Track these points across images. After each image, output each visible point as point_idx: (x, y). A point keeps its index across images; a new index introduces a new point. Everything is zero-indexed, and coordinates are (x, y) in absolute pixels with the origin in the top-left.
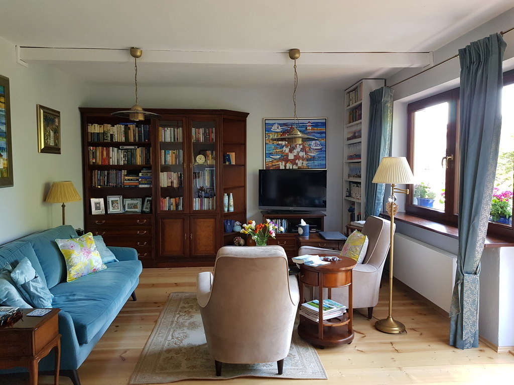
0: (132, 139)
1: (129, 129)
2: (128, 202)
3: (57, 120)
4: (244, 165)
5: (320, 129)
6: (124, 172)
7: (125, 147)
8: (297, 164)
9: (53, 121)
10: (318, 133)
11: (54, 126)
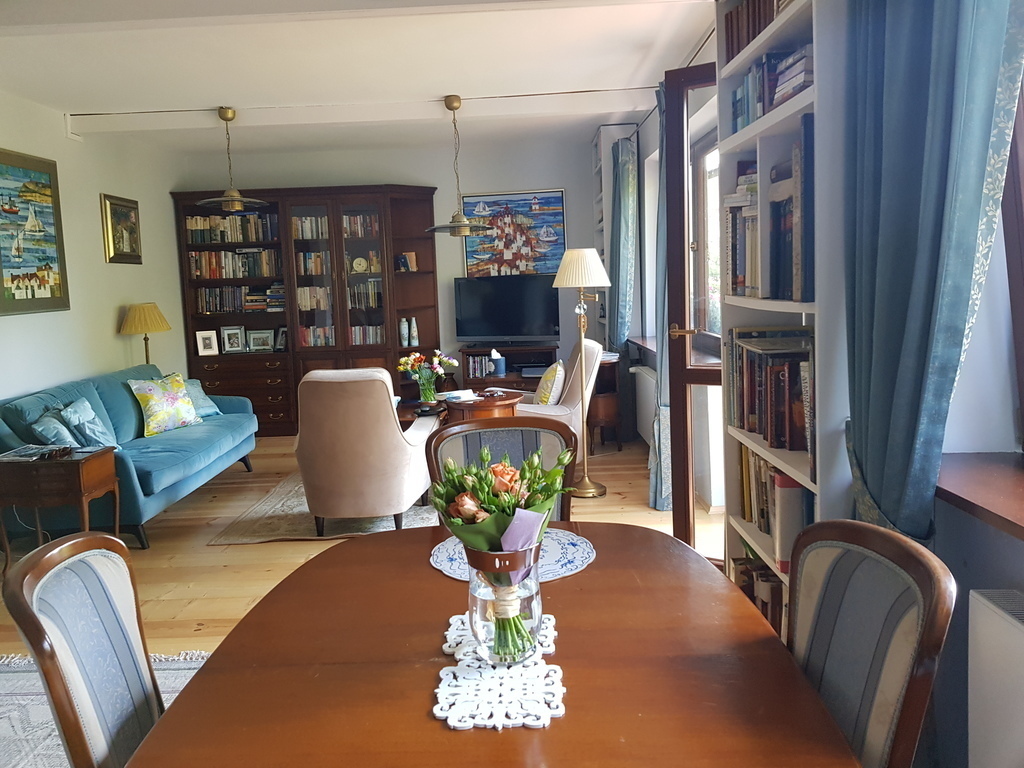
0: (253, 238)
1: (248, 221)
2: (253, 335)
3: (133, 214)
4: (433, 272)
5: (553, 209)
6: (245, 289)
7: (244, 251)
8: (517, 267)
9: (127, 217)
10: (551, 215)
11: (129, 224)
